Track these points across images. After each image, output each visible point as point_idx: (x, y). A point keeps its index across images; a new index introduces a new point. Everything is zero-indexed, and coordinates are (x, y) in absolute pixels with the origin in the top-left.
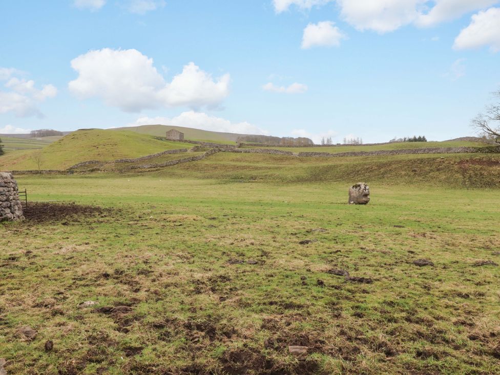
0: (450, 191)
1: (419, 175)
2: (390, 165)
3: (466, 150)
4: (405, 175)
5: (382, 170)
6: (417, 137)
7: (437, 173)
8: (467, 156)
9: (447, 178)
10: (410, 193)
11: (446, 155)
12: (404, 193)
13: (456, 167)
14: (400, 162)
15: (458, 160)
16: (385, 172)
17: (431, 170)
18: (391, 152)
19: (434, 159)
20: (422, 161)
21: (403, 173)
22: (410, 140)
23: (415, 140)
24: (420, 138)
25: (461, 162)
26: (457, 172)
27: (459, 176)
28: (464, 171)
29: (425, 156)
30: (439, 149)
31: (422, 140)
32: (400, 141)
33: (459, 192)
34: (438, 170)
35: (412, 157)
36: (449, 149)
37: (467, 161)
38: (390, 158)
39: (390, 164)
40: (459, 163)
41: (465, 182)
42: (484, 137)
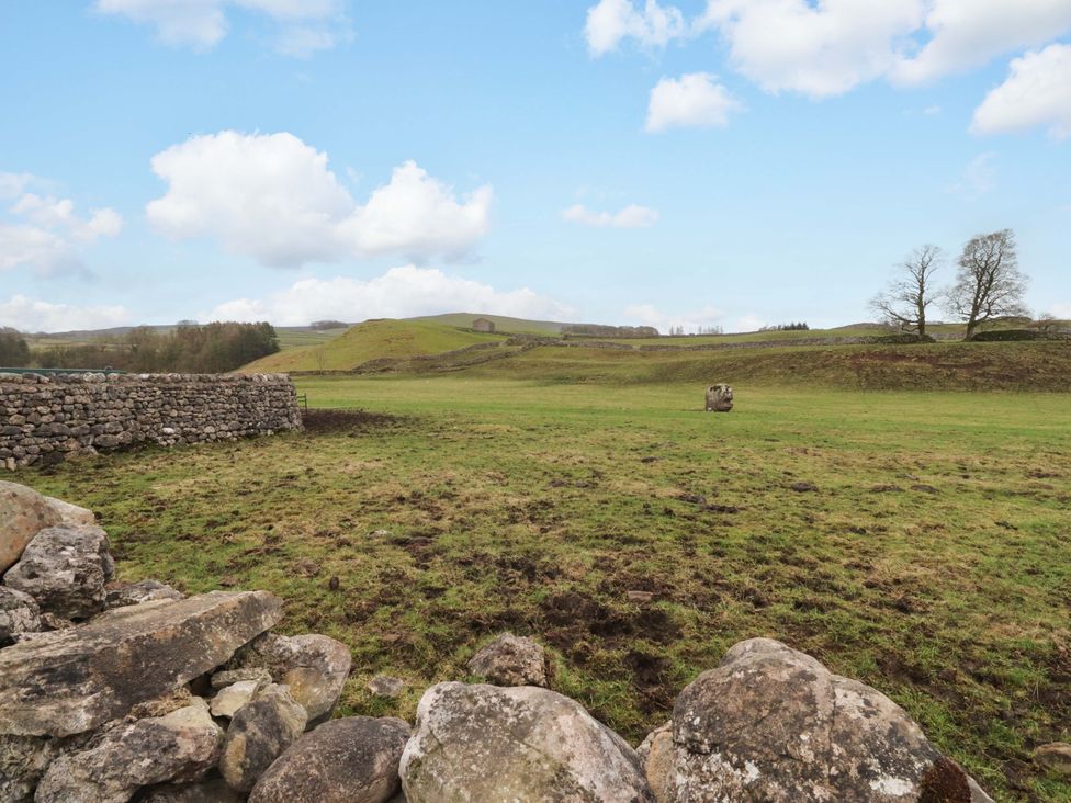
0: (840, 394)
1: (799, 373)
2: (760, 360)
3: (861, 340)
4: (781, 374)
5: (750, 367)
6: (796, 324)
7: (823, 370)
8: (864, 348)
9: (836, 378)
10: (787, 397)
11: (836, 347)
12: (778, 396)
13: (848, 363)
14: (773, 356)
15: (851, 354)
16: (754, 370)
17: (814, 367)
18: (761, 344)
19: (818, 353)
20: (802, 355)
21: (777, 371)
22: (786, 329)
23: (793, 328)
24: (799, 325)
25: (855, 356)
26: (850, 369)
27: (852, 374)
28: (859, 368)
29: (807, 349)
30: (824, 339)
31: (802, 327)
32: (774, 329)
33: (852, 396)
34: (824, 367)
35: (789, 349)
36: (839, 340)
37: (863, 354)
38: (760, 352)
39: (759, 359)
40: (852, 357)
41: (860, 382)
42: (886, 323)
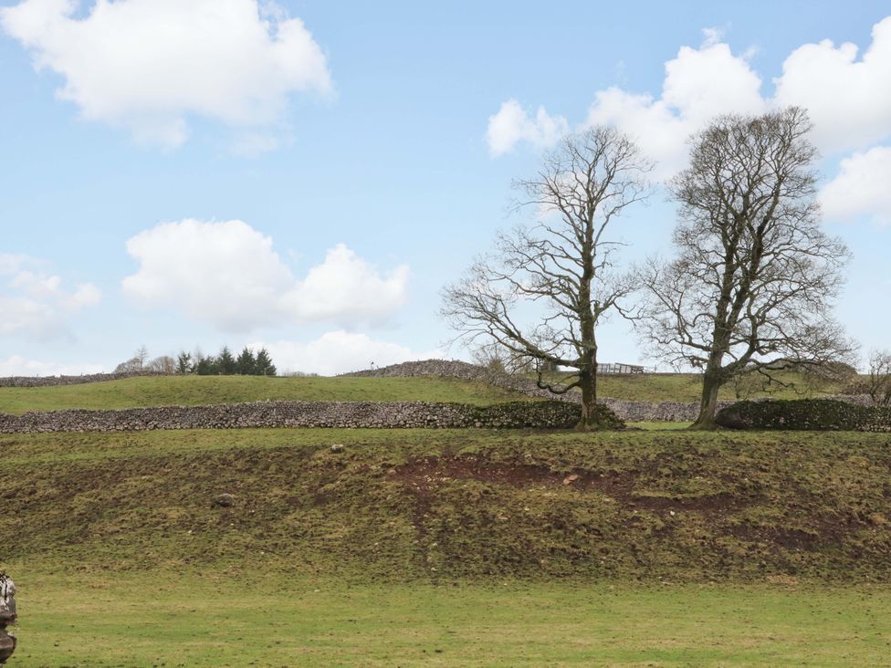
0: (364, 592)
1: (243, 524)
2: (116, 478)
3: (428, 416)
4: (183, 524)
5: (80, 502)
6: (236, 354)
7: (317, 512)
8: (432, 441)
9: (357, 538)
10: (202, 605)
11: (353, 434)
12: (176, 604)
13: (390, 487)
14: (162, 462)
15: (397, 459)
16: (95, 512)
17: (293, 502)
18: (122, 417)
19: (304, 453)
20: (253, 458)
21: (174, 514)
22: (205, 368)
23: (226, 365)
24: (246, 356)
25: (410, 468)
26: (394, 509)
27: (402, 525)
28: (422, 505)
29: (269, 438)
30: (323, 407)
31: (256, 366)
32: (164, 369)
33: (401, 599)
34: (320, 500)
35: (213, 440)
36: (363, 411)
37: (433, 461)
38: (116, 447)
39: (116, 472)
40: (404, 471)
41: (423, 550)
42: (496, 363)
